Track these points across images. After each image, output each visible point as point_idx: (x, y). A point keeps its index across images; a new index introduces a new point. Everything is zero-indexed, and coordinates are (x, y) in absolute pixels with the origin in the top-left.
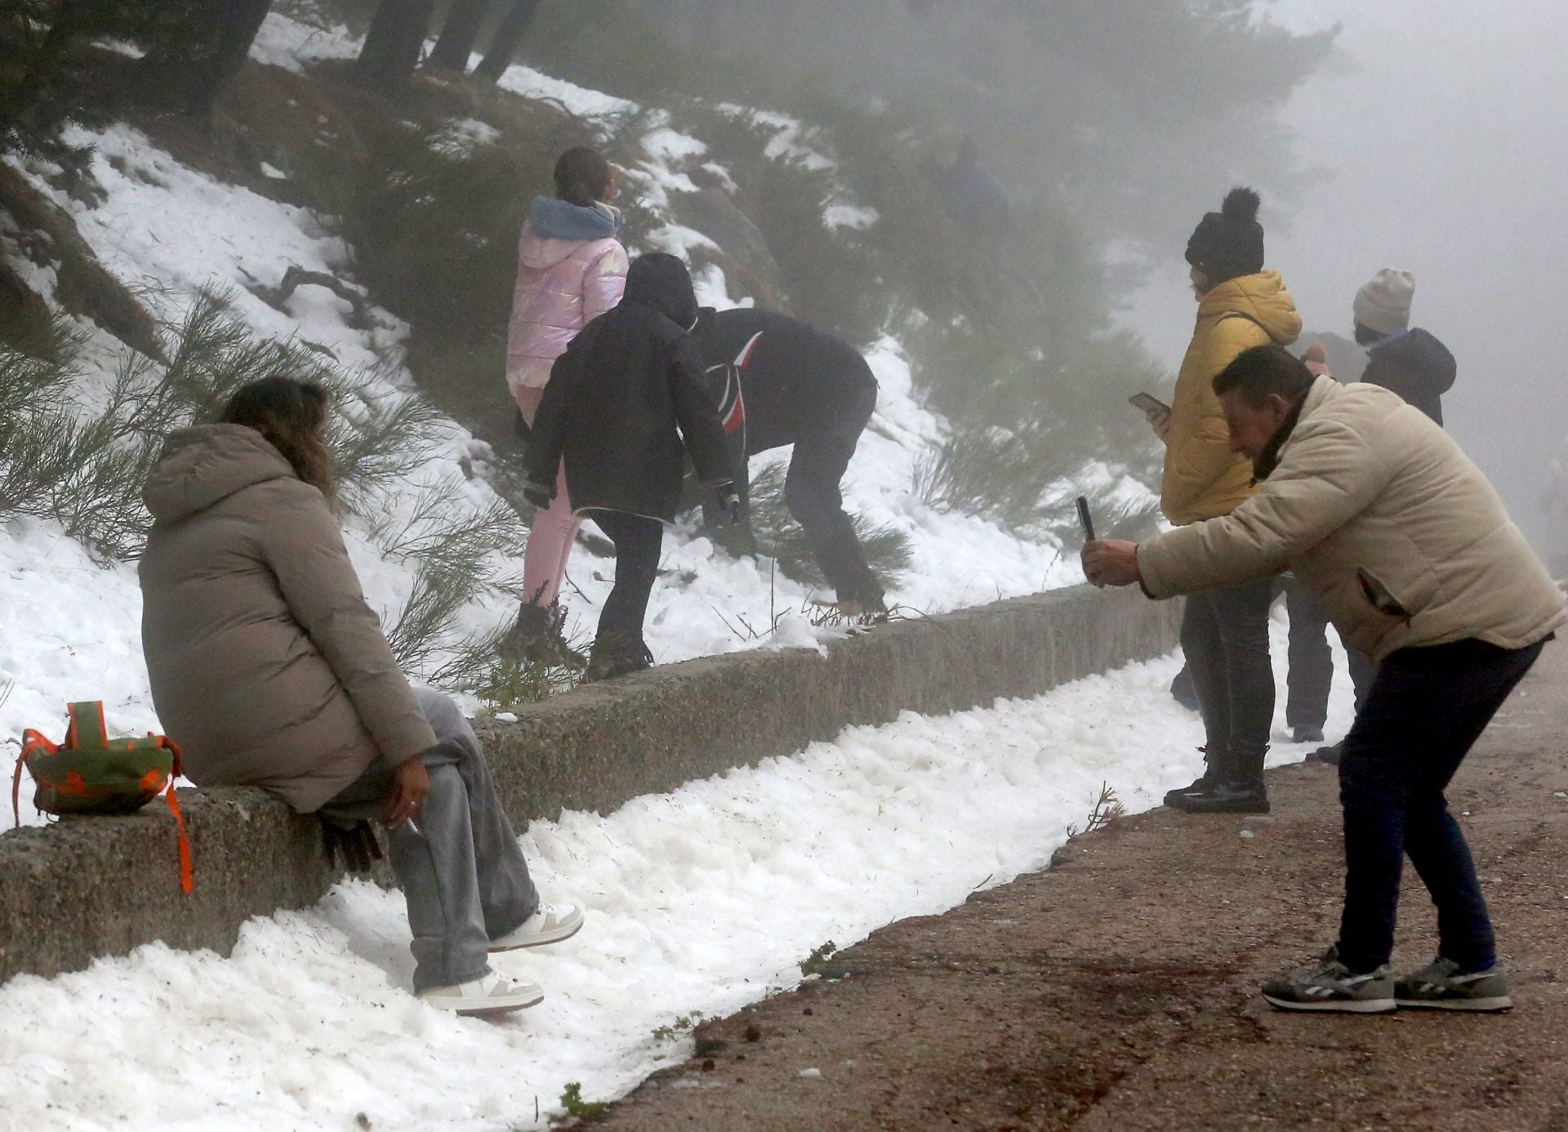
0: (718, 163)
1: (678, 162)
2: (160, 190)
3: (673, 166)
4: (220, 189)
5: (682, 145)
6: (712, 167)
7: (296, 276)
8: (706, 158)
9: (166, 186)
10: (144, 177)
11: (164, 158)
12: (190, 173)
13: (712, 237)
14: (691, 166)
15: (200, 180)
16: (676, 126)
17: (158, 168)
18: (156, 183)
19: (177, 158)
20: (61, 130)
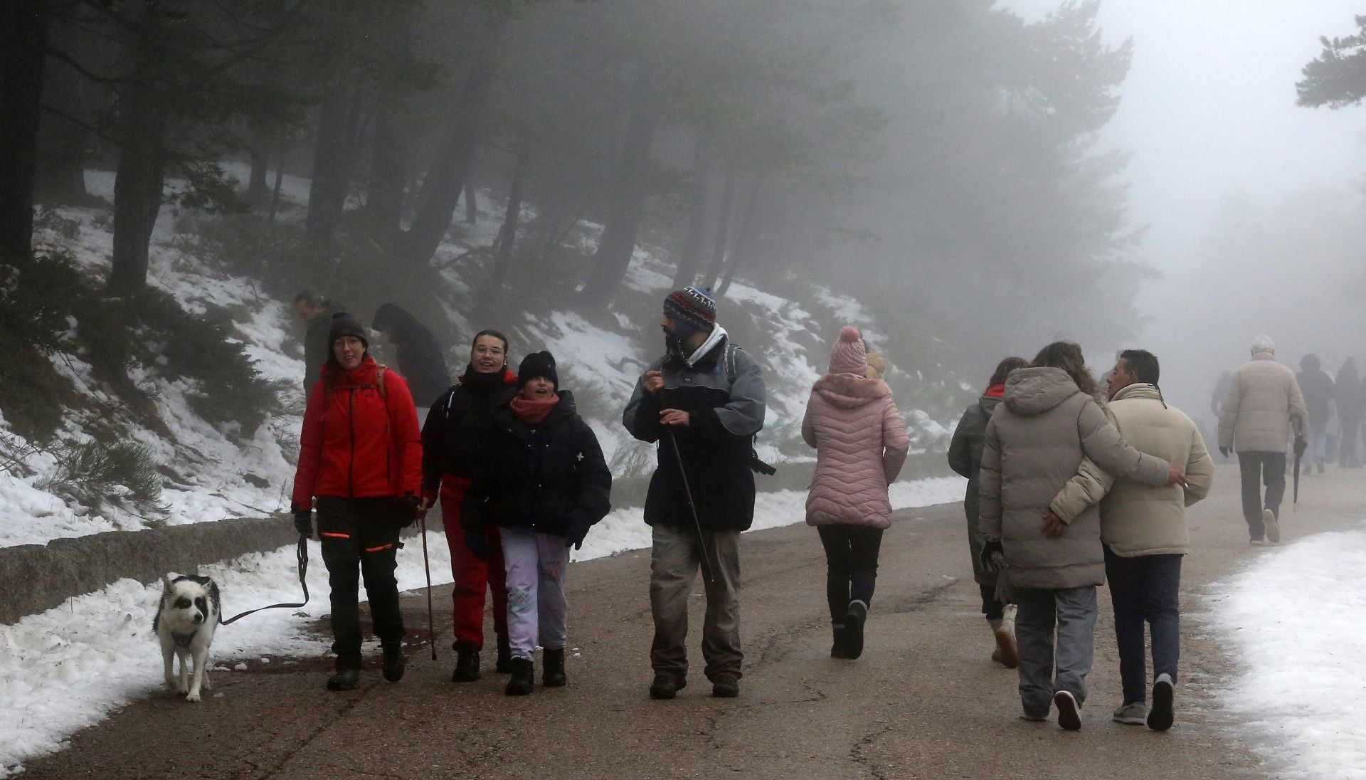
0: (814, 320)
1: (800, 321)
2: (583, 334)
3: (799, 322)
4: (603, 333)
5: (802, 314)
6: (812, 322)
7: (625, 360)
8: (810, 319)
9: (585, 332)
10: (578, 329)
11: (586, 323)
12: (594, 328)
13: (803, 345)
14: (805, 322)
15: (597, 330)
16: (802, 308)
17: (583, 326)
18: (581, 331)
19: (590, 323)
20: (551, 315)
